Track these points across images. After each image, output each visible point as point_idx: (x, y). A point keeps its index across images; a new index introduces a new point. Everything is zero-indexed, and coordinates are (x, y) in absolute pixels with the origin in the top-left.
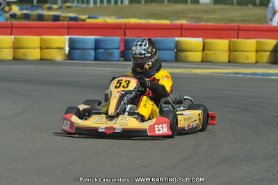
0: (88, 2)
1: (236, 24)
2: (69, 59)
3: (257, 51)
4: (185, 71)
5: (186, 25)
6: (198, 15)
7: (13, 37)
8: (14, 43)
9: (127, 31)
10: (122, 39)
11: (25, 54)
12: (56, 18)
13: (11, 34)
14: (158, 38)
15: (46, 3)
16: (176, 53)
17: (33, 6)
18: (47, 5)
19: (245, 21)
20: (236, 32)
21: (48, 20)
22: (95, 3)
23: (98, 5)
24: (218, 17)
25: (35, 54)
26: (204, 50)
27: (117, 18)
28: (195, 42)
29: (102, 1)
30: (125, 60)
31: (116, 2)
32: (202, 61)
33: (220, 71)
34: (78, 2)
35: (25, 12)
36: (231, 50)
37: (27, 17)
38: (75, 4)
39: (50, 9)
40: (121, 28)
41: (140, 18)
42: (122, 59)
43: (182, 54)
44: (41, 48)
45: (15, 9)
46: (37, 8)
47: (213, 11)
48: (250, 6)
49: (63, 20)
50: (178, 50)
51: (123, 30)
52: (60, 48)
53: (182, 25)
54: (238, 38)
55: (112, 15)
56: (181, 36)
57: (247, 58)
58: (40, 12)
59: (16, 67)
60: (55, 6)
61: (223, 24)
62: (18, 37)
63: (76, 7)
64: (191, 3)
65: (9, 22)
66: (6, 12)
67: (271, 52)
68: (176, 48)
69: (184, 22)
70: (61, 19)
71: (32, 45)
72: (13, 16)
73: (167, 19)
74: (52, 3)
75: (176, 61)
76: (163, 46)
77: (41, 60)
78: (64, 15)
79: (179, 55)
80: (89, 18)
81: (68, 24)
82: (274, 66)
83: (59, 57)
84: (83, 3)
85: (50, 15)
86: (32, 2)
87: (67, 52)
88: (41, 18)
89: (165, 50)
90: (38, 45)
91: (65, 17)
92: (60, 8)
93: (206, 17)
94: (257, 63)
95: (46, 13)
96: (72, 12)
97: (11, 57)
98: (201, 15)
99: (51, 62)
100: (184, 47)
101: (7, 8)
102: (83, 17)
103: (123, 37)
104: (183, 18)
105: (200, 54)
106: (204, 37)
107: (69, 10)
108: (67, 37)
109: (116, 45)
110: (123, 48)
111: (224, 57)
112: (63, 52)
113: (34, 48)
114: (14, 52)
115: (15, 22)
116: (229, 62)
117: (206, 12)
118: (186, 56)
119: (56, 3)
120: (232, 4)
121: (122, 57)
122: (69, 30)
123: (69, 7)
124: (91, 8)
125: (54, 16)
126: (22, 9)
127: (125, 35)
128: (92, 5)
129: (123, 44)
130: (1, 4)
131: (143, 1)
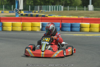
2: (41, 31)
4: (83, 35)
5: (84, 18)
6: (88, 15)
7: (22, 22)
8: (22, 25)
9: (62, 20)
10: (60, 23)
11: (26, 29)
12: (37, 16)
13: (21, 22)
14: (74, 23)
16: (80, 29)
18: (34, 11)
21: (34, 16)
23: (52, 11)
24: (95, 15)
25: (30, 29)
26: (90, 27)
27: (59, 16)
29: (54, 10)
30: (62, 31)
31: (59, 10)
32: (89, 31)
33: (96, 35)
34: (45, 10)
35: (26, 13)
37: (27, 15)
38: (44, 11)
39: (35, 12)
40: (60, 19)
41: (67, 16)
42: (61, 31)
43: (82, 29)
44: (31, 27)
45: (23, 12)
46: (30, 12)
47: (94, 13)
49: (40, 17)
50: (81, 28)
51: (61, 20)
53: (82, 18)
55: (57, 15)
56: (82, 22)
58: (31, 13)
59: (23, 33)
60: (37, 11)
61: (97, 18)
62: (23, 22)
63: (44, 12)
64: (86, 10)
65: (20, 17)
66: (19, 13)
68: (80, 27)
69: (83, 17)
70: (39, 16)
71: (28, 25)
72: (22, 15)
73: (77, 16)
75: (80, 31)
77: (31, 31)
78: (40, 14)
79: (81, 29)
80: (49, 16)
81: (41, 18)
83: (38, 30)
84: (47, 10)
85: (35, 15)
86: (29, 10)
87: (41, 28)
88: (32, 15)
89: (76, 27)
90: (31, 26)
91: (40, 15)
92: (39, 12)
93: (91, 15)
95: (33, 14)
96: (43, 14)
97: (21, 30)
98: (89, 15)
100: (83, 26)
101: (19, 12)
102: (47, 15)
103: (61, 23)
104: (83, 16)
105: (89, 29)
106: (90, 23)
107: (42, 13)
108: (41, 23)
109: (59, 26)
110: (61, 27)
111: (97, 30)
112: (39, 28)
113: (29, 27)
114: (22, 28)
115: (23, 17)
116: (99, 32)
117: (91, 13)
118: (83, 30)
119: (37, 10)
121: (60, 30)
122: (41, 20)
123: (42, 12)
124: (50, 12)
125: (36, 15)
126: (25, 12)
127: (62, 22)
128: (50, 11)
129: (61, 25)
130: (17, 11)
131: (68, 10)
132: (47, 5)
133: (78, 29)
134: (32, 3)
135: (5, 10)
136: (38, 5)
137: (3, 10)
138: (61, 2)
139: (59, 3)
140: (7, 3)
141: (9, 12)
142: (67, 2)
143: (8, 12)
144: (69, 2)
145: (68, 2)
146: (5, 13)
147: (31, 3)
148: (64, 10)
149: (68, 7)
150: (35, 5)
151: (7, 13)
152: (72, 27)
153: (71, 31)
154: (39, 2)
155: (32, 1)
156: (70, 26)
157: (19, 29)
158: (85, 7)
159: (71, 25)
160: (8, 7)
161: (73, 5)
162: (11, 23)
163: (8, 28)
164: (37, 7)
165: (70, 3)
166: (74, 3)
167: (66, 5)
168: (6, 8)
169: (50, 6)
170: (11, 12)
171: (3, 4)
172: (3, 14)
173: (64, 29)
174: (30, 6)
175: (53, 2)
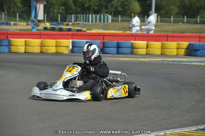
0: (89, 22)
1: (166, 34)
2: (72, 53)
3: (177, 49)
4: (135, 59)
5: (138, 34)
7: (40, 40)
8: (41, 43)
9: (105, 37)
10: (101, 41)
11: (47, 50)
12: (69, 30)
14: (122, 41)
15: (66, 21)
17: (58, 23)
18: (67, 23)
19: (174, 31)
20: (166, 38)
21: (65, 31)
22: (92, 22)
23: (94, 22)
24: (160, 29)
25: (53, 50)
26: (147, 48)
28: (142, 43)
29: (96, 21)
30: (103, 53)
31: (104, 21)
32: (146, 54)
33: (154, 59)
34: (83, 21)
35: (52, 26)
36: (163, 48)
37: (53, 29)
38: (82, 22)
39: (67, 25)
40: (101, 36)
41: (116, 30)
42: (101, 53)
43: (135, 50)
44: (56, 46)
46: (60, 24)
48: (181, 23)
52: (67, 47)
53: (136, 34)
54: (167, 41)
55: (100, 29)
56: (135, 40)
57: (171, 52)
58: (61, 26)
59: (41, 57)
60: (71, 23)
61: (163, 33)
62: (43, 40)
63: (82, 24)
67: (186, 49)
68: (132, 47)
71: (51, 45)
72: (45, 28)
74: (69, 22)
75: (131, 54)
76: (123, 46)
77: (56, 53)
78: (74, 28)
79: (132, 50)
80: (88, 30)
81: (72, 33)
82: (186, 57)
83: (66, 51)
84: (86, 22)
86: (58, 21)
87: (70, 48)
88: (61, 30)
92: (73, 24)
94: (177, 56)
95: (64, 27)
96: (78, 27)
97: (39, 51)
99: (62, 54)
100: (136, 46)
102: (85, 29)
105: (145, 50)
108: (71, 40)
109: (98, 45)
110: (102, 46)
111: (159, 52)
114: (41, 49)
115: (42, 32)
116: (161, 54)
118: (137, 51)
119: (71, 21)
120: (170, 22)
121: (101, 51)
122: (72, 36)
123: (78, 24)
124: (90, 24)
125: (68, 28)
127: (104, 40)
128: (90, 22)
129: (102, 44)
130: (34, 22)
131: (120, 21)
132: (86, 14)
133: (128, 50)
134: (63, 10)
135: (19, 21)
136: (72, 14)
137: (16, 21)
138: (109, 10)
139: (105, 10)
140: (23, 10)
141: (27, 24)
142: (117, 9)
143: (25, 24)
144: (122, 9)
145: (120, 9)
146: (20, 25)
147: (61, 10)
148: (113, 21)
149: (120, 16)
150: (67, 13)
151: (23, 25)
152: (118, 47)
153: (118, 53)
154: (74, 8)
155: (63, 8)
156: (116, 45)
157: (37, 50)
158: (146, 17)
159: (118, 44)
160: (25, 16)
161: (128, 13)
162: (24, 40)
163: (18, 48)
164: (70, 16)
165: (122, 11)
166: (129, 11)
167: (116, 14)
168: (22, 18)
169: (90, 16)
170: (29, 25)
171: (16, 10)
172: (16, 27)
173: (107, 50)
174: (59, 15)
175: (96, 8)
